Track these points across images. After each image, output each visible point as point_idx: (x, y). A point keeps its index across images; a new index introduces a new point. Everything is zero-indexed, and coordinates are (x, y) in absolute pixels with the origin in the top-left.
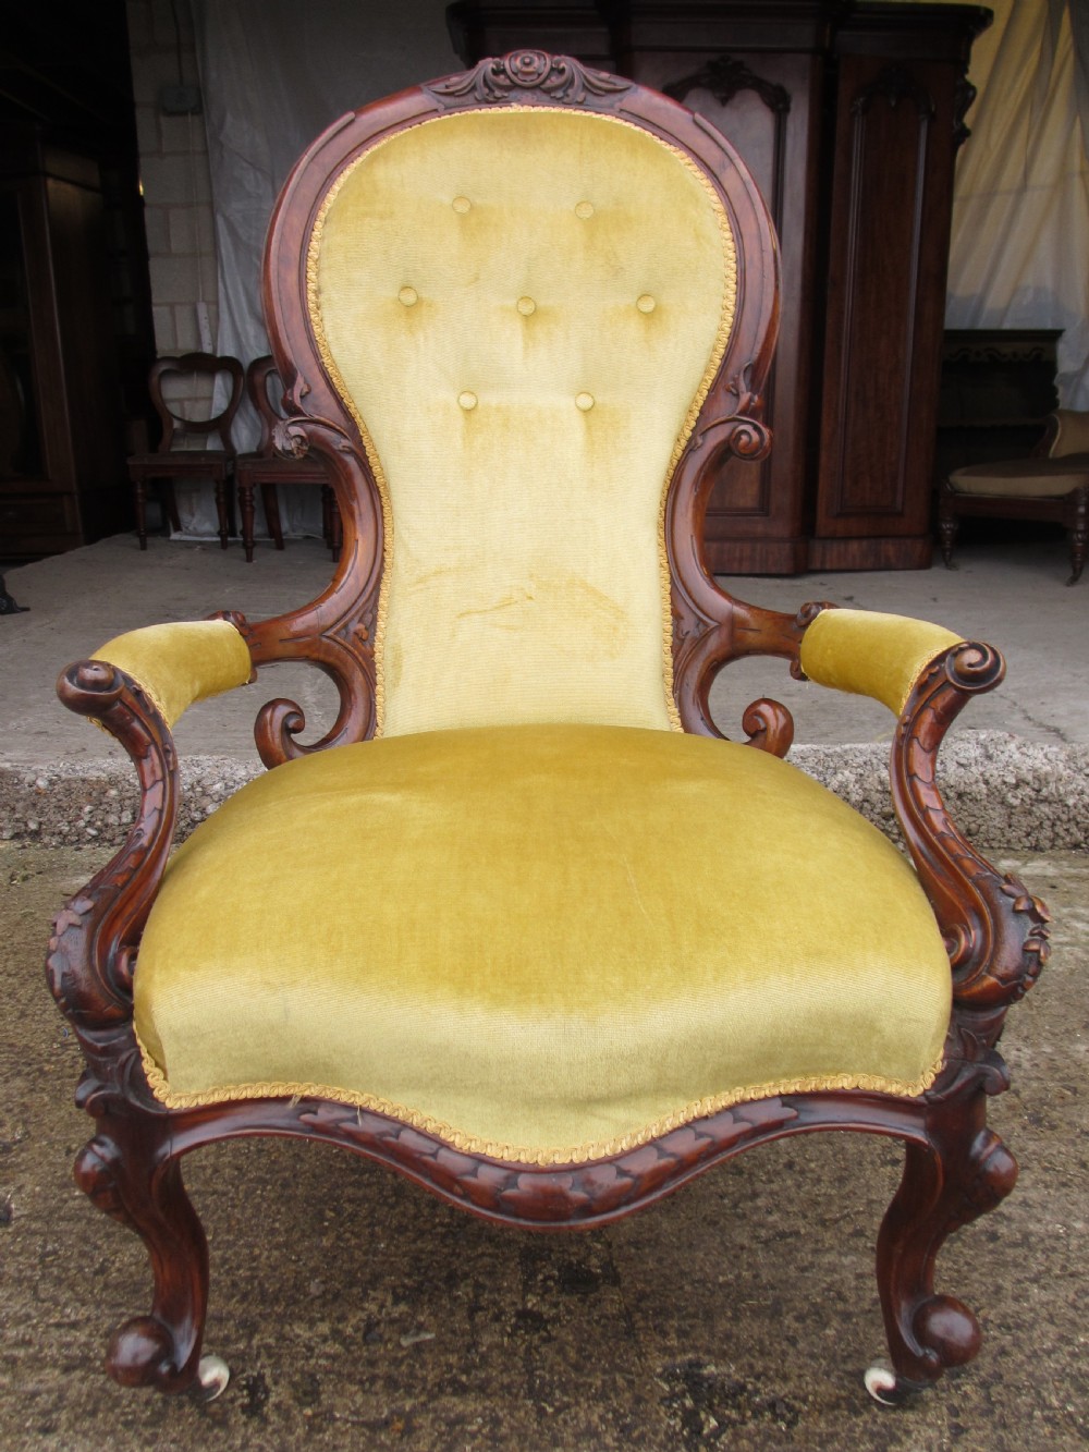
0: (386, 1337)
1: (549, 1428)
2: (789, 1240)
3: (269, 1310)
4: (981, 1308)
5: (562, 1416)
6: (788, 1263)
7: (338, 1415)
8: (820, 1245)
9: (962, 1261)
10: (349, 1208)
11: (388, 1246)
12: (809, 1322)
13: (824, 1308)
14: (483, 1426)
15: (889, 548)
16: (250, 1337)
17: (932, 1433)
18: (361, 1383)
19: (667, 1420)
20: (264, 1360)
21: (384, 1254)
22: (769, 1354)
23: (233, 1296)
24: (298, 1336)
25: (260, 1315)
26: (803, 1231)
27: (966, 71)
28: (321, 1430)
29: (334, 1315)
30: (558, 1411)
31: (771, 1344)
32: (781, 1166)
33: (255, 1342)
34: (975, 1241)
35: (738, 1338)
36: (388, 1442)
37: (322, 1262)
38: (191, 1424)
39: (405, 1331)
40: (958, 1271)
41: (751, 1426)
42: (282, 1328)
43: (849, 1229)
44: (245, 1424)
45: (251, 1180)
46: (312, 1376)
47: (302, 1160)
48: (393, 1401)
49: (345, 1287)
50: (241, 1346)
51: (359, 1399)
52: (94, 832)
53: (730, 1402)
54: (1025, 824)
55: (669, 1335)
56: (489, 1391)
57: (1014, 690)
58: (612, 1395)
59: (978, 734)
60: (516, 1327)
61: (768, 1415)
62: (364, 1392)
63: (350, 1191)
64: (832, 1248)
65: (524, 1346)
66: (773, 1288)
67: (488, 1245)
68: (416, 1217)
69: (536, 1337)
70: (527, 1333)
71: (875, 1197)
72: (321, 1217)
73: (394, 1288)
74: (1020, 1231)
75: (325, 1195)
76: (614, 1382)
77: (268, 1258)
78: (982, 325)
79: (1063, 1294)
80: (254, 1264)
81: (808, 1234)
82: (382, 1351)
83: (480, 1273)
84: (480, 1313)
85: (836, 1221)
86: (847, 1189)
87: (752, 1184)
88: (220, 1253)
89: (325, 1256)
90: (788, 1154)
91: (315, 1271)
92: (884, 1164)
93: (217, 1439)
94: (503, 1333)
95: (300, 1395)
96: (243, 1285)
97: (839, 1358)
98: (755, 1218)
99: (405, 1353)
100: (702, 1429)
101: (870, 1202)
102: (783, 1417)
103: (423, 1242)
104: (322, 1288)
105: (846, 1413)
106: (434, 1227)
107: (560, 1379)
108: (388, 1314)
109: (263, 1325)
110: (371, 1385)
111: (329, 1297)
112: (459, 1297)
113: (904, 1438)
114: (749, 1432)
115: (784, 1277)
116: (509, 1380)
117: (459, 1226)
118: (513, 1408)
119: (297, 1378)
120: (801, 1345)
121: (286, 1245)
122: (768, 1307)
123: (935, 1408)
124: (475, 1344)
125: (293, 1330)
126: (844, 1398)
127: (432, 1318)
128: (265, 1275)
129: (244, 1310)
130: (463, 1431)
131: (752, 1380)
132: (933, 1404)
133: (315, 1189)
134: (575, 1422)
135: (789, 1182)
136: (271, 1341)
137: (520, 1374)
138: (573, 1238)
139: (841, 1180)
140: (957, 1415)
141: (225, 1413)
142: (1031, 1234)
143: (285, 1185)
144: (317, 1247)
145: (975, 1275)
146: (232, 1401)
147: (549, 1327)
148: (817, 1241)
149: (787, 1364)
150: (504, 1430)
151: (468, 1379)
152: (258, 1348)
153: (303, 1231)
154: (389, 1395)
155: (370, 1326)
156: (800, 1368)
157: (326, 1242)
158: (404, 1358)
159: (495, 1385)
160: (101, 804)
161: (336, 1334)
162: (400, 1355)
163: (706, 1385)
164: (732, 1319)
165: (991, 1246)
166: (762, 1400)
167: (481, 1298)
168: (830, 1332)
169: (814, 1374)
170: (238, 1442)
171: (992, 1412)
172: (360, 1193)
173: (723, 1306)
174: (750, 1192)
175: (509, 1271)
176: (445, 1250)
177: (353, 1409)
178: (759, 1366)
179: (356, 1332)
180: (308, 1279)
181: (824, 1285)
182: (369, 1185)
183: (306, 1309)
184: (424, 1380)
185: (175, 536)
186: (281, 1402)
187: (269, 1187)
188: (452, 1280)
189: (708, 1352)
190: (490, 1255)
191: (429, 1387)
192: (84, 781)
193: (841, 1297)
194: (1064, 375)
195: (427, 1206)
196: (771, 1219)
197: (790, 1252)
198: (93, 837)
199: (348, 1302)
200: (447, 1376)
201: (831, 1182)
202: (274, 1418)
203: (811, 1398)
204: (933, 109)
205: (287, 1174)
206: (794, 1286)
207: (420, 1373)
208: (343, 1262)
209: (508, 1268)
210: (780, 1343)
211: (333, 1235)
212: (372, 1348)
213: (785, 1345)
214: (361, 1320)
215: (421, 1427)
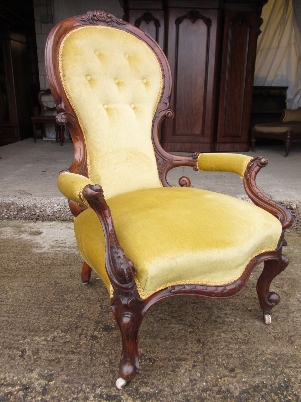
0: (58, 341)
1: (93, 362)
2: (163, 321)
3: (30, 334)
4: (208, 338)
5: (97, 360)
6: (162, 326)
7: (42, 358)
8: (171, 322)
10: (55, 310)
11: (63, 319)
12: (163, 340)
13: (168, 337)
14: (77, 361)
15: (237, 146)
16: (25, 339)
17: (188, 366)
18: (49, 351)
20: (27, 345)
21: (61, 321)
22: (152, 347)
23: (22, 330)
24: (36, 340)
25: (28, 335)
26: (167, 319)
27: (261, 15)
28: (37, 361)
29: (46, 335)
30: (96, 358)
31: (153, 345)
32: (166, 303)
33: (25, 341)
35: (145, 343)
36: (53, 364)
37: (45, 323)
38: (6, 359)
39: (62, 339)
40: (204, 329)
41: (143, 363)
42: (33, 338)
43: (179, 319)
44: (19, 359)
45: (32, 303)
46: (38, 349)
47: (45, 299)
48: (56, 355)
49: (50, 329)
50: (22, 342)
51: (48, 354)
52: (7, 217)
56: (80, 354)
57: (262, 185)
58: (110, 355)
59: (242, 196)
60: (90, 339)
61: (148, 361)
62: (50, 353)
63: (56, 306)
64: (174, 323)
65: (91, 344)
66: (156, 332)
67: (88, 320)
68: (71, 313)
69: (95, 342)
70: (93, 341)
72: (47, 312)
73: (62, 329)
74: (223, 320)
75: (49, 307)
76: (112, 352)
77: (32, 321)
78: (266, 85)
79: (229, 335)
80: (29, 323)
81: (169, 319)
82: (56, 344)
83: (84, 326)
84: (82, 336)
85: (177, 317)
86: (181, 309)
87: (157, 307)
88: (21, 320)
89: (46, 321)
90: (168, 300)
91: (43, 325)
92: (192, 303)
93: (12, 362)
94: (87, 340)
95: (34, 353)
96: (25, 328)
97: (169, 349)
98: (156, 315)
99: (61, 344)
101: (186, 312)
102: (151, 361)
103: (72, 319)
104: (44, 328)
105: (167, 361)
106: (75, 315)
107: (98, 351)
108: (59, 335)
109: (28, 337)
110: (52, 351)
111: (45, 331)
112: (78, 332)
113: (180, 367)
114: (142, 365)
115: (160, 329)
116: (86, 351)
117: (81, 315)
118: (85, 357)
119: (34, 349)
120: (160, 345)
121: (37, 319)
122: (154, 336)
123: (190, 361)
124: (79, 343)
125: (35, 338)
126: (168, 358)
127: (70, 336)
128: (31, 326)
129: (24, 333)
130: (72, 363)
131: (146, 353)
132: (190, 360)
133: (47, 305)
134: (100, 361)
135: (167, 307)
136: (29, 341)
137: (89, 350)
138: (109, 319)
139: (180, 307)
140: (195, 363)
141: (15, 357)
142: (225, 321)
143: (39, 305)
144: (45, 319)
145: (209, 330)
146: (17, 354)
147: (98, 339)
148: (170, 321)
149: (155, 350)
150: (82, 362)
151: (76, 351)
152: (26, 342)
153: (42, 315)
154: (55, 354)
155: (54, 338)
156: (159, 351)
157: (47, 318)
158: (61, 345)
159: (82, 352)
160: (9, 209)
161: (45, 340)
162: (60, 345)
164: (144, 339)
166: (147, 358)
167: (83, 332)
168: (168, 342)
169: (162, 352)
170: (17, 363)
171: (204, 362)
172: (58, 307)
173: (143, 336)
174: (156, 309)
175: (91, 326)
176: (77, 321)
177: (46, 357)
178: (148, 350)
179: (50, 339)
180: (41, 327)
181: (170, 332)
182: (61, 305)
183: (39, 334)
184: (65, 351)
185: (44, 139)
186: (29, 355)
187: (36, 305)
188: (77, 328)
190: (88, 322)
191: (66, 352)
192: (5, 203)
193: (173, 335)
194: (288, 99)
195: (74, 310)
196: (160, 315)
197: (163, 323)
198: (7, 218)
199: (50, 332)
200: (71, 350)
201: (177, 307)
202: (26, 358)
203: (160, 358)
204: (251, 25)
205: (41, 302)
206: (162, 332)
207: (64, 349)
208: (51, 323)
209: (91, 325)
210: (155, 345)
211: (49, 317)
212: (54, 343)
213: (156, 345)
214: (53, 337)
215: (62, 361)
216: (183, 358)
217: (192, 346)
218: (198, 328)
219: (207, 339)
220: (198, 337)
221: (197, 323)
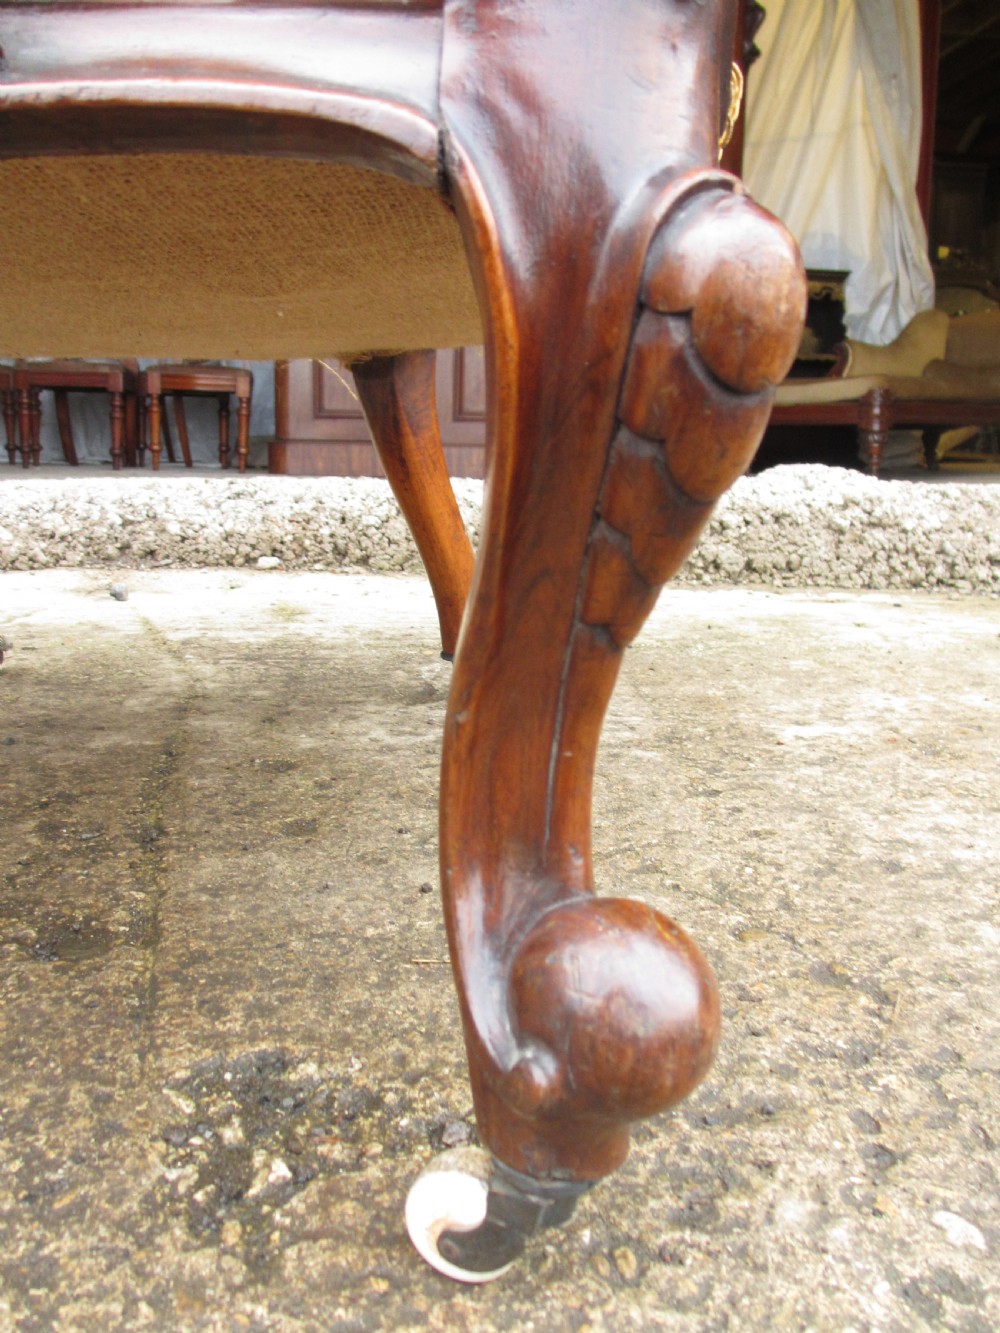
4: (894, 956)
9: (843, 899)
17: (825, 1167)
19: (161, 1169)
34: (862, 873)
35: (381, 1015)
40: (839, 911)
41: (373, 1172)
43: (630, 866)
53: (336, 1130)
54: (855, 554)
55: (227, 1012)
58: (43, 1126)
71: (679, 828)
74: (940, 860)
76: (62, 1099)
85: (609, 857)
86: (629, 821)
100: (248, 1186)
101: (671, 833)
113: (756, 1180)
114: (366, 1186)
123: (825, 1117)
131: (399, 1085)
132: (817, 1112)
139: (620, 812)
140: (878, 1129)
142: (959, 862)
145: (872, 914)
163: (288, 1102)
164: (378, 986)
165: (892, 878)
166: (418, 1123)
171: (955, 1119)
173: (363, 968)
178: (420, 1060)
189: (309, 1037)
216: (747, 1100)
217: (792, 1012)
218: (786, 904)
219: (885, 961)
220: (813, 957)
221: (766, 880)
